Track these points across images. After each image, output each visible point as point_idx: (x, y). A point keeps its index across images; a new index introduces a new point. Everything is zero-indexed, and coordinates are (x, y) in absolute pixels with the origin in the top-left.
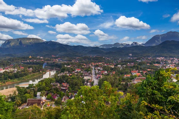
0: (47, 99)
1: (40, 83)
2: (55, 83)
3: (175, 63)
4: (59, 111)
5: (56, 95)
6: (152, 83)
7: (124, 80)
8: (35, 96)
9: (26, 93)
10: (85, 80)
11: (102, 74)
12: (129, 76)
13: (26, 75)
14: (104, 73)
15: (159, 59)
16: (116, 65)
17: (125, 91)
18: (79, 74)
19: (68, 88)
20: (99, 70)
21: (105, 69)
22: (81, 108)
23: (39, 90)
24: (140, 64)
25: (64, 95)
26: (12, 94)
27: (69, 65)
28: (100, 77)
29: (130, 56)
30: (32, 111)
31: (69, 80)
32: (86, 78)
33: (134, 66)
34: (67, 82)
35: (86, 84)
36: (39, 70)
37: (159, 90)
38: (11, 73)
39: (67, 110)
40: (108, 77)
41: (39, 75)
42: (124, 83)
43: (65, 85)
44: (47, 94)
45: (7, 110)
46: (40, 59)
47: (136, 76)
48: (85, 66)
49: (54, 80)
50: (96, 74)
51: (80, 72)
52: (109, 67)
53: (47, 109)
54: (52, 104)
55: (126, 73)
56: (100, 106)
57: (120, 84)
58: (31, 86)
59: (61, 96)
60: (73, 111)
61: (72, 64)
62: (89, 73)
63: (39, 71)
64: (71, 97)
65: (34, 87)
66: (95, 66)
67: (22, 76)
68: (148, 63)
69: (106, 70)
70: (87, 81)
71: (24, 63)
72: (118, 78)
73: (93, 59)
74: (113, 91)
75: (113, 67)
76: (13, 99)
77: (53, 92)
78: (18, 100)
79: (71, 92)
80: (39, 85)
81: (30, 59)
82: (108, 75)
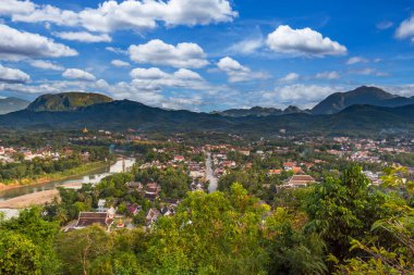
0: (118, 213)
1: (105, 183)
2: (132, 183)
3: (369, 150)
4: (141, 236)
5: (135, 206)
6: (336, 191)
7: (267, 180)
8: (95, 206)
9: (77, 200)
10: (191, 178)
11: (226, 168)
12: (278, 172)
13: (76, 165)
14: (229, 166)
15: (339, 140)
16: (254, 151)
17: (270, 200)
18: (181, 166)
19: (159, 193)
20: (220, 159)
21: (231, 157)
22: (188, 234)
23: (103, 195)
24: (301, 149)
25: (150, 207)
26: (50, 201)
27: (161, 148)
28: (221, 173)
29: (281, 134)
30: (91, 236)
31: (161, 177)
32: (194, 174)
33: (289, 154)
34: (156, 180)
35: (194, 186)
36: (102, 155)
37: (351, 205)
38: (48, 160)
39: (161, 237)
40: (238, 173)
41: (103, 166)
42: (268, 186)
43: (153, 186)
44: (118, 204)
45: (45, 236)
46: (104, 135)
47: (291, 173)
48: (192, 151)
49: (132, 176)
50: (213, 168)
51: (183, 162)
52: (239, 155)
53: (119, 232)
54: (127, 223)
55: (273, 167)
56: (232, 234)
57: (259, 187)
58: (86, 187)
59: (145, 209)
60: (173, 238)
61: (167, 146)
62: (201, 166)
63: (102, 159)
64: (165, 210)
65: (92, 189)
66: (212, 151)
67: (68, 167)
68: (316, 147)
69: (233, 159)
70: (197, 181)
71: (72, 142)
72: (256, 175)
73: (210, 137)
74: (251, 203)
75: (247, 153)
76: (51, 211)
77: (129, 200)
78: (62, 213)
79: (166, 201)
80: (101, 186)
81: (85, 134)
82: (237, 169)
